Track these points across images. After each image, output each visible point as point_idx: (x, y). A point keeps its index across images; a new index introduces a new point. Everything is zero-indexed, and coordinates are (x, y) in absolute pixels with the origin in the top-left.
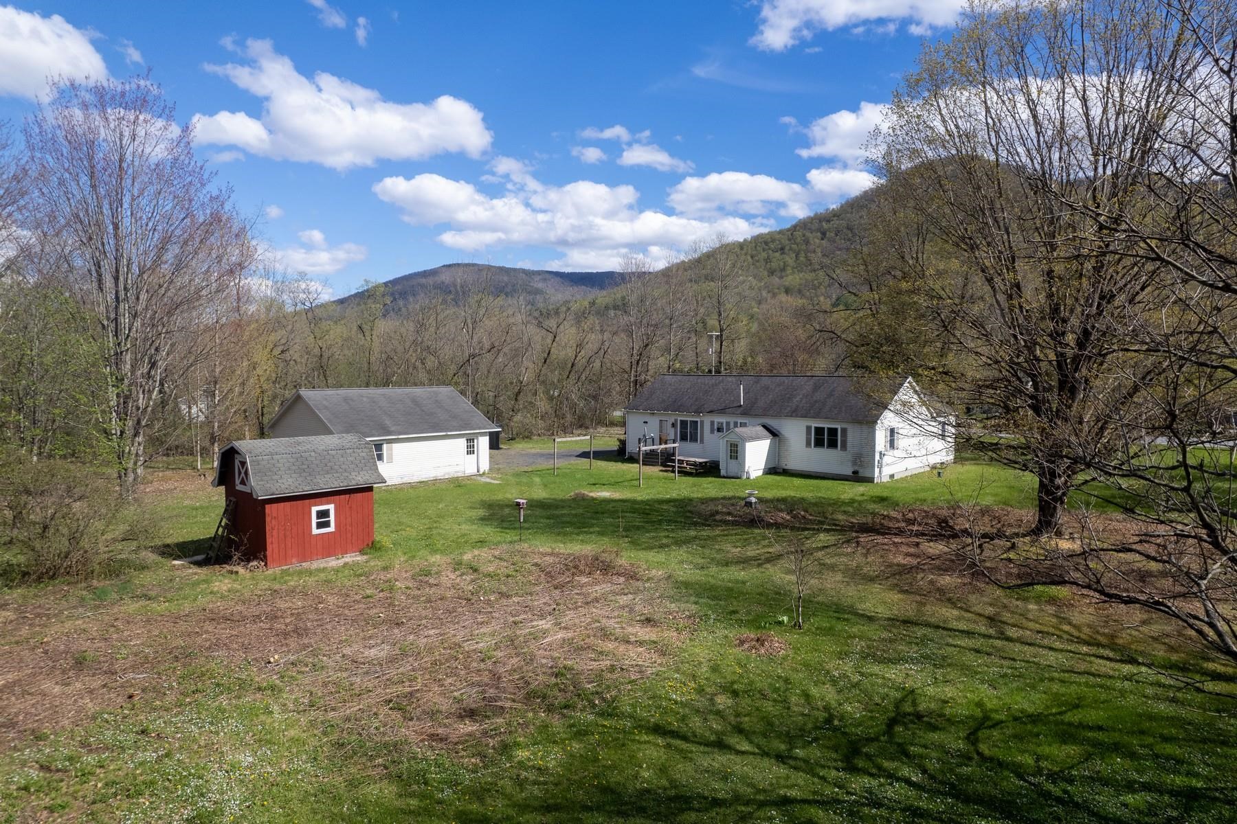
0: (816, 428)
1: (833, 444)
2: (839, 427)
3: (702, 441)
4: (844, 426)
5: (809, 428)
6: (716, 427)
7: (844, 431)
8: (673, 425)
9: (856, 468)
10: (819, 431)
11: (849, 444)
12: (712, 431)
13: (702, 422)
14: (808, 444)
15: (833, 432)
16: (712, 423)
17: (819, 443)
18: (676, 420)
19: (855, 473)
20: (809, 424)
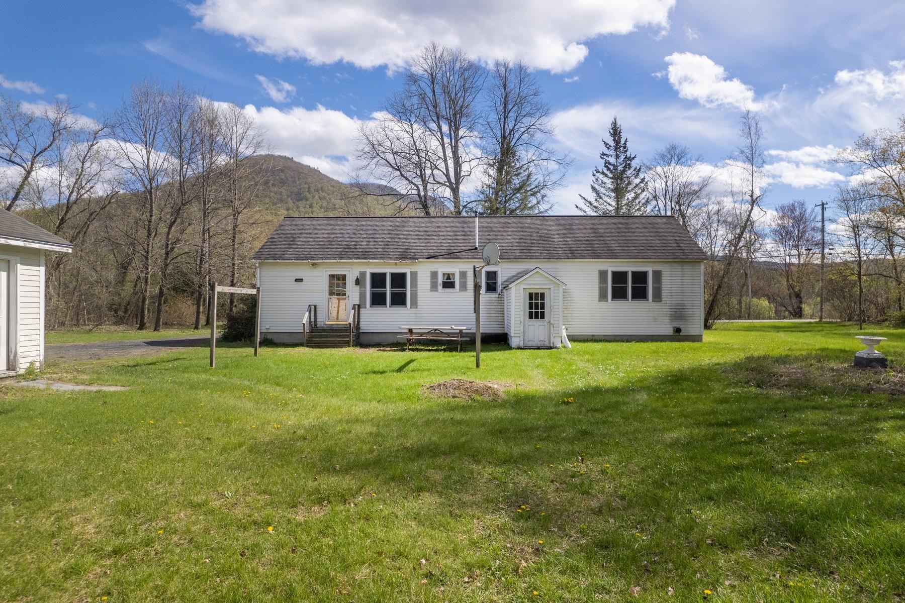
0: (615, 274)
1: (640, 294)
2: (649, 269)
3: (414, 304)
4: (658, 267)
5: (603, 274)
6: (440, 280)
7: (657, 275)
8: (357, 282)
9: (676, 325)
10: (619, 277)
11: (665, 293)
12: (434, 287)
13: (414, 275)
14: (603, 296)
15: (640, 278)
16: (434, 275)
17: (619, 294)
18: (363, 274)
19: (678, 330)
20: (603, 268)
